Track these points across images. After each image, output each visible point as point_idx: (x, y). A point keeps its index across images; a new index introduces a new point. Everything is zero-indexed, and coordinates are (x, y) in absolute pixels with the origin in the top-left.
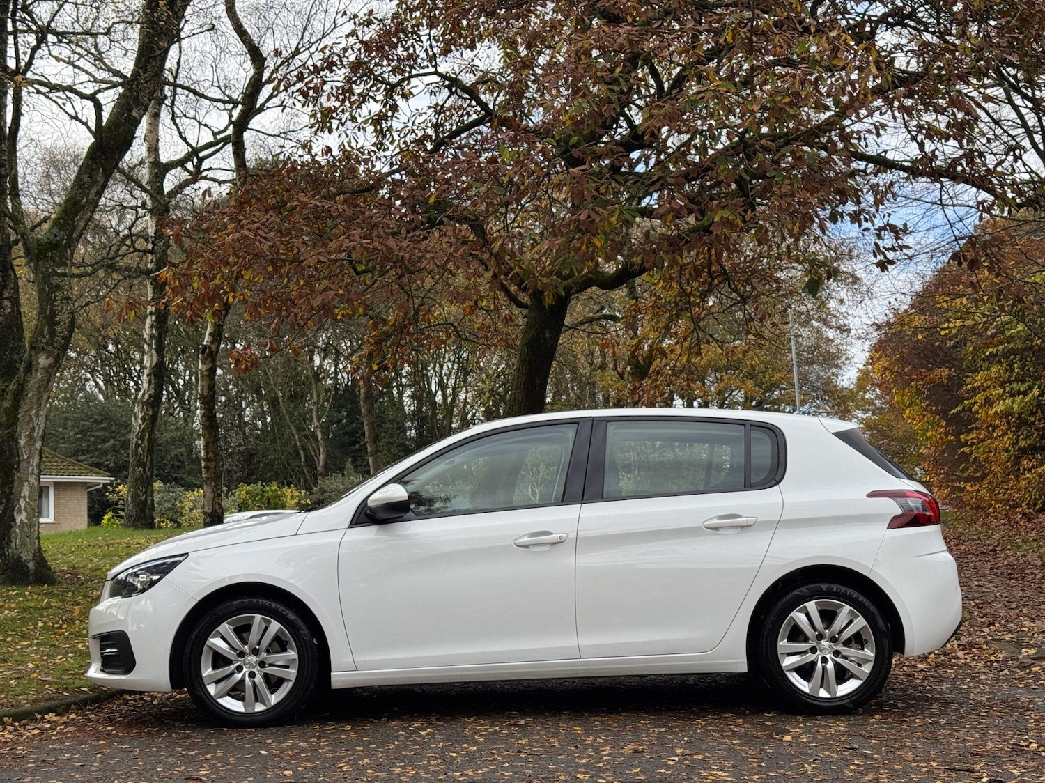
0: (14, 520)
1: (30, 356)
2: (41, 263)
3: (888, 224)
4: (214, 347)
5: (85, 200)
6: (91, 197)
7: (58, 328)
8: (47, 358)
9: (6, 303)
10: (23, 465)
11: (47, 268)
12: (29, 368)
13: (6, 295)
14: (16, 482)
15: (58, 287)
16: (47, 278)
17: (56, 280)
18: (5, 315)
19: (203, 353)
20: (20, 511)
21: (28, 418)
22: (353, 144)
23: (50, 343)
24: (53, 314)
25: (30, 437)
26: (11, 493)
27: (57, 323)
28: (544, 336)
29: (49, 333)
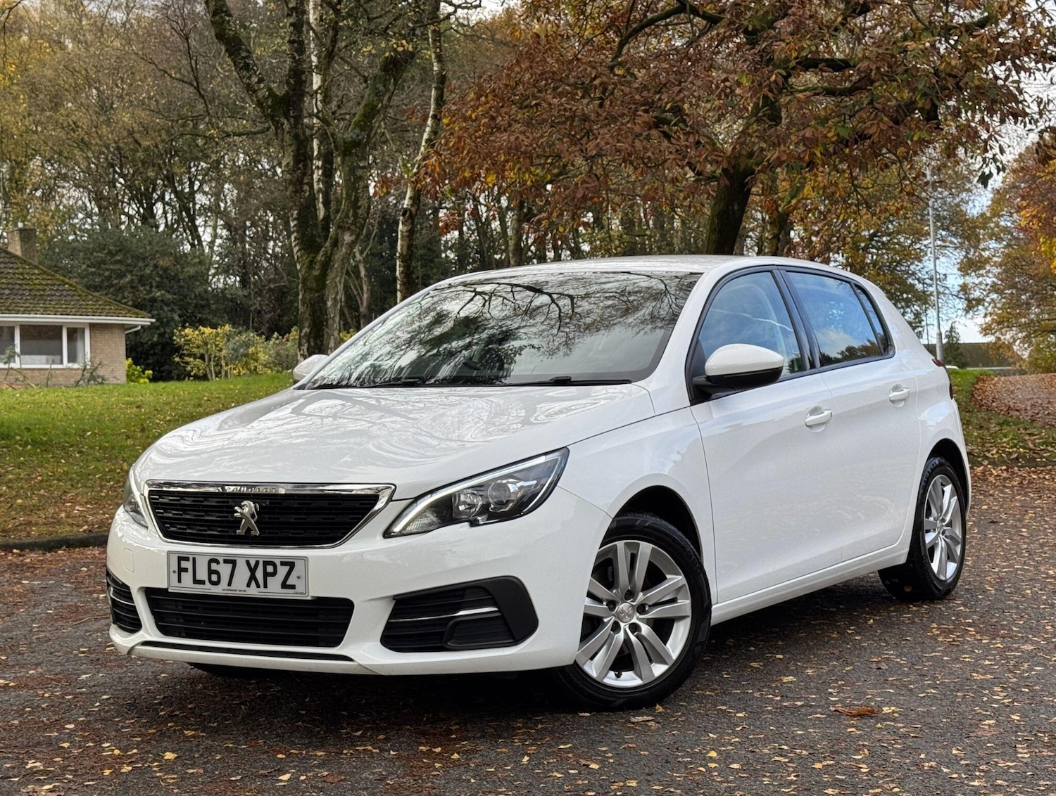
1: (336, 234)
2: (347, 158)
5: (380, 105)
6: (384, 102)
7: (360, 211)
9: (306, 187)
11: (352, 162)
12: (336, 244)
13: (306, 181)
14: (326, 336)
16: (355, 171)
21: (333, 284)
23: (355, 223)
24: (357, 200)
25: (334, 300)
27: (359, 207)
29: (353, 216)
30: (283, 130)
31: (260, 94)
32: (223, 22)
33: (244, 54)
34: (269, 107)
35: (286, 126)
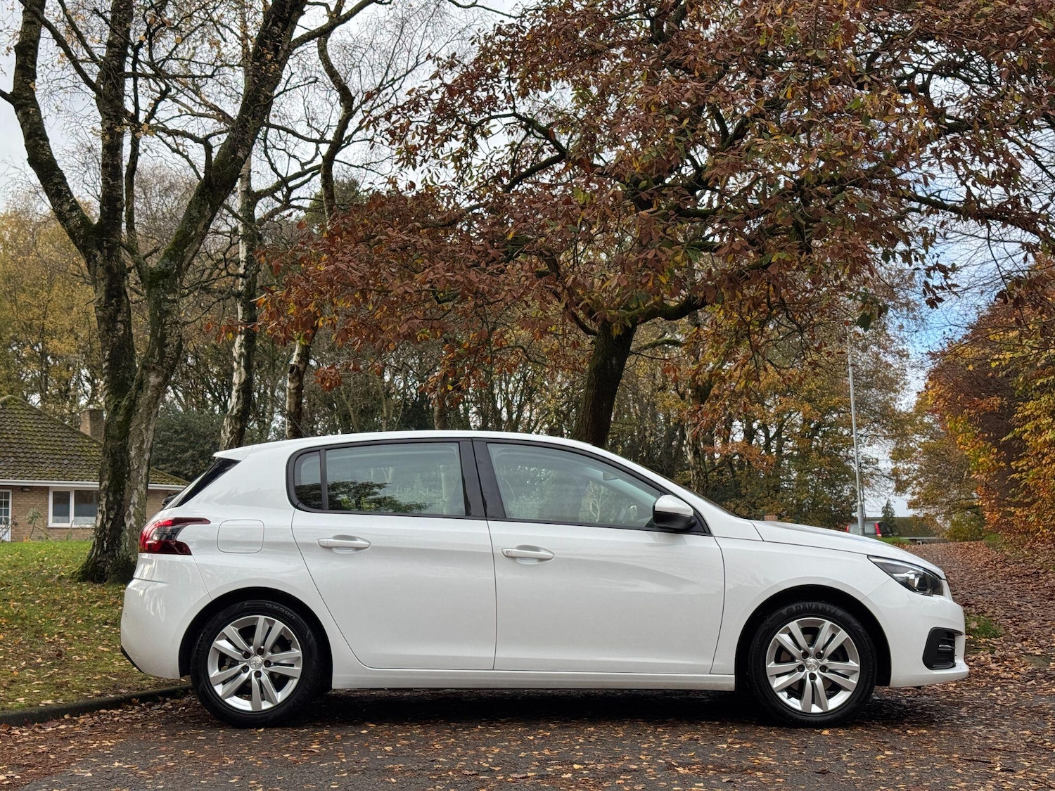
0: (124, 525)
1: (142, 375)
2: (153, 290)
3: (937, 264)
4: (301, 366)
5: (193, 233)
6: (199, 230)
7: (167, 350)
8: (157, 377)
9: (120, 326)
10: (134, 474)
11: (159, 295)
12: (141, 386)
13: (120, 319)
14: (127, 490)
15: (168, 312)
16: (158, 304)
17: (166, 306)
18: (119, 337)
19: (291, 372)
20: (129, 516)
21: (138, 432)
22: (435, 179)
23: (160, 363)
24: (164, 337)
25: (140, 449)
26: (122, 500)
27: (167, 346)
28: (611, 362)
29: (159, 354)
30: (96, 262)
31: (71, 223)
32: (37, 146)
33: (57, 180)
34: (81, 237)
35: (99, 258)
